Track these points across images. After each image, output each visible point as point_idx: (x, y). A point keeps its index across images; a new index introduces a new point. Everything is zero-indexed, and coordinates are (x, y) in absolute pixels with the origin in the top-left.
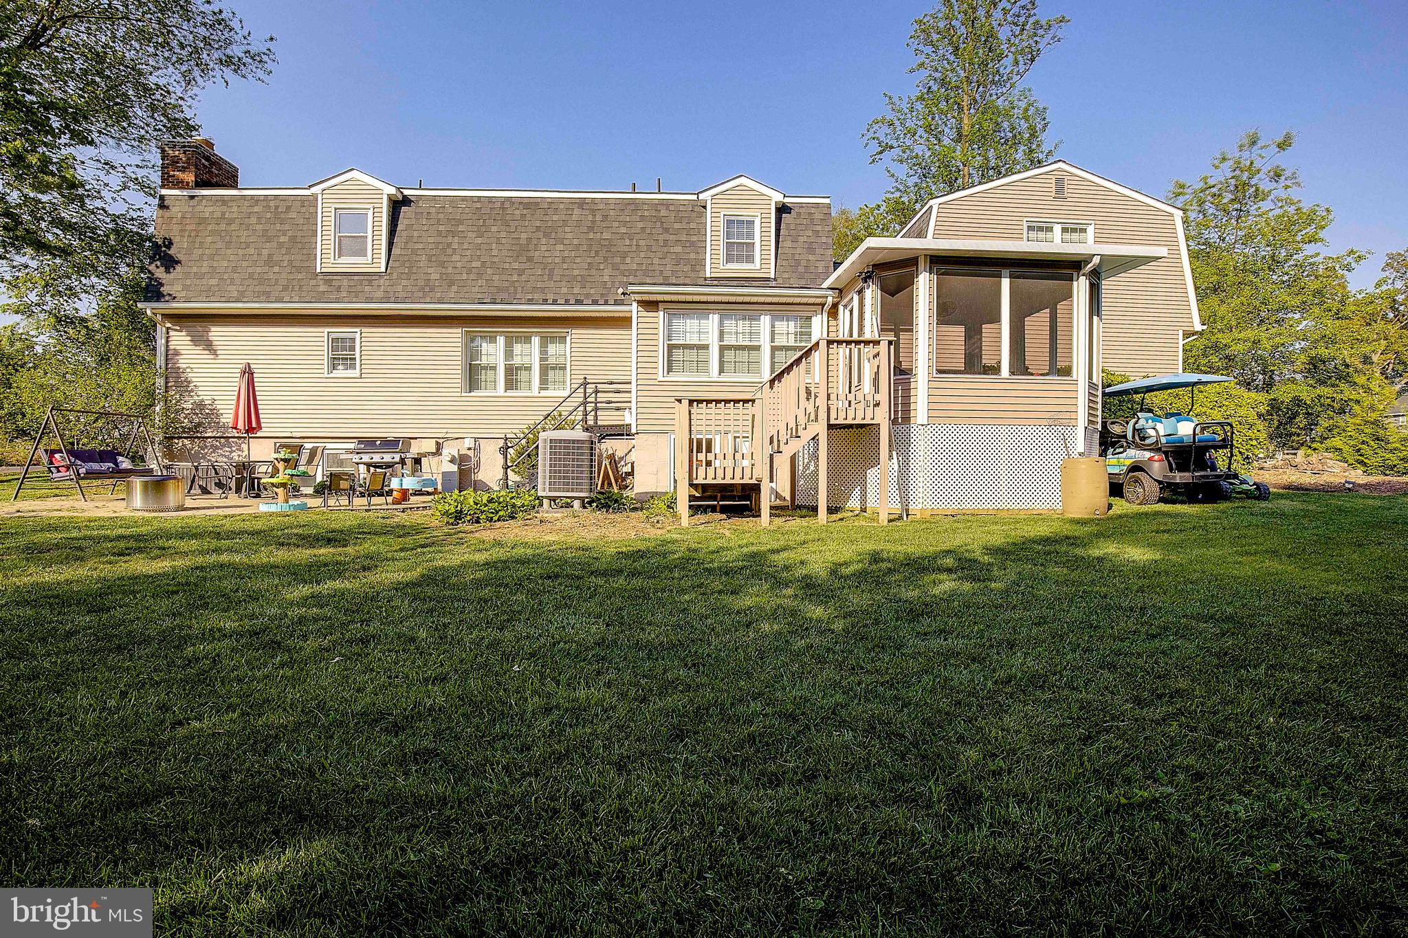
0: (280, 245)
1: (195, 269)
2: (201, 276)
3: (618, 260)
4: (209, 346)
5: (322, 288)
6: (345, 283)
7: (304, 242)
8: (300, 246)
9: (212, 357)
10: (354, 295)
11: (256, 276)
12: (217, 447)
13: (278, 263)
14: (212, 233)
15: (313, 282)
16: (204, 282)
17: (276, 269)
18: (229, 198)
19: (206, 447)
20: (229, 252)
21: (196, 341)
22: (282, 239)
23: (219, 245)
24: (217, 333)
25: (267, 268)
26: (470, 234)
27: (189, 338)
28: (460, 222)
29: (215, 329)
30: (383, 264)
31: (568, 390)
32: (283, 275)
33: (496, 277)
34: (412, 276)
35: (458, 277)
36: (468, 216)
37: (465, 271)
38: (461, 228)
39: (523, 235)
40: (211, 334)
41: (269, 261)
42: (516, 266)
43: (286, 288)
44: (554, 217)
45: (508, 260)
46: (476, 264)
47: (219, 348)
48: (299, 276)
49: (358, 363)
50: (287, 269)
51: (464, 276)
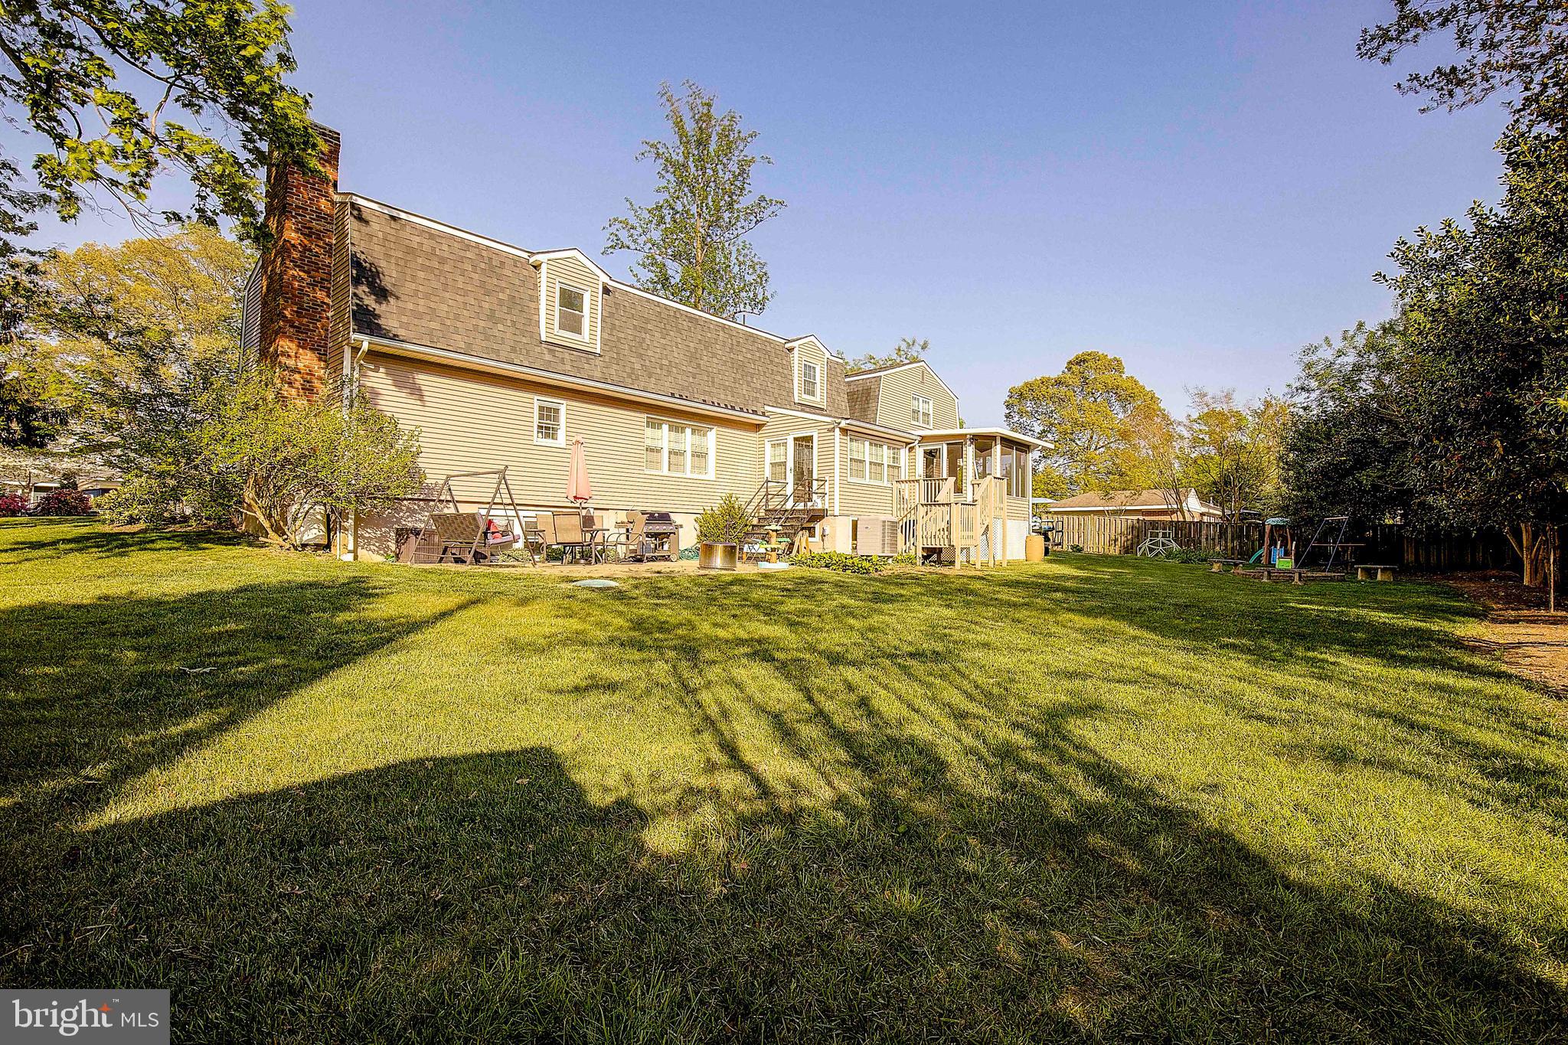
0: (501, 303)
1: (410, 306)
2: (419, 316)
3: (749, 379)
4: (417, 392)
5: (548, 357)
6: (567, 356)
7: (522, 305)
8: (519, 307)
9: (419, 402)
10: (578, 371)
11: (480, 329)
12: (414, 511)
13: (502, 321)
14: (424, 268)
15: (538, 349)
16: (424, 323)
17: (500, 327)
18: (437, 233)
19: (402, 510)
20: (447, 295)
21: (399, 384)
22: (501, 296)
23: (435, 284)
24: (423, 379)
25: (491, 324)
26: (656, 334)
27: (390, 382)
28: (647, 321)
29: (421, 376)
30: (598, 346)
31: (711, 475)
32: (508, 335)
33: (679, 377)
34: (621, 362)
35: (654, 371)
36: (654, 318)
37: (658, 366)
38: (649, 326)
39: (691, 344)
40: (418, 382)
41: (491, 316)
42: (691, 370)
43: (513, 350)
44: (709, 335)
45: (685, 363)
46: (665, 362)
47: (426, 398)
48: (524, 340)
49: (561, 434)
50: (511, 329)
51: (658, 371)
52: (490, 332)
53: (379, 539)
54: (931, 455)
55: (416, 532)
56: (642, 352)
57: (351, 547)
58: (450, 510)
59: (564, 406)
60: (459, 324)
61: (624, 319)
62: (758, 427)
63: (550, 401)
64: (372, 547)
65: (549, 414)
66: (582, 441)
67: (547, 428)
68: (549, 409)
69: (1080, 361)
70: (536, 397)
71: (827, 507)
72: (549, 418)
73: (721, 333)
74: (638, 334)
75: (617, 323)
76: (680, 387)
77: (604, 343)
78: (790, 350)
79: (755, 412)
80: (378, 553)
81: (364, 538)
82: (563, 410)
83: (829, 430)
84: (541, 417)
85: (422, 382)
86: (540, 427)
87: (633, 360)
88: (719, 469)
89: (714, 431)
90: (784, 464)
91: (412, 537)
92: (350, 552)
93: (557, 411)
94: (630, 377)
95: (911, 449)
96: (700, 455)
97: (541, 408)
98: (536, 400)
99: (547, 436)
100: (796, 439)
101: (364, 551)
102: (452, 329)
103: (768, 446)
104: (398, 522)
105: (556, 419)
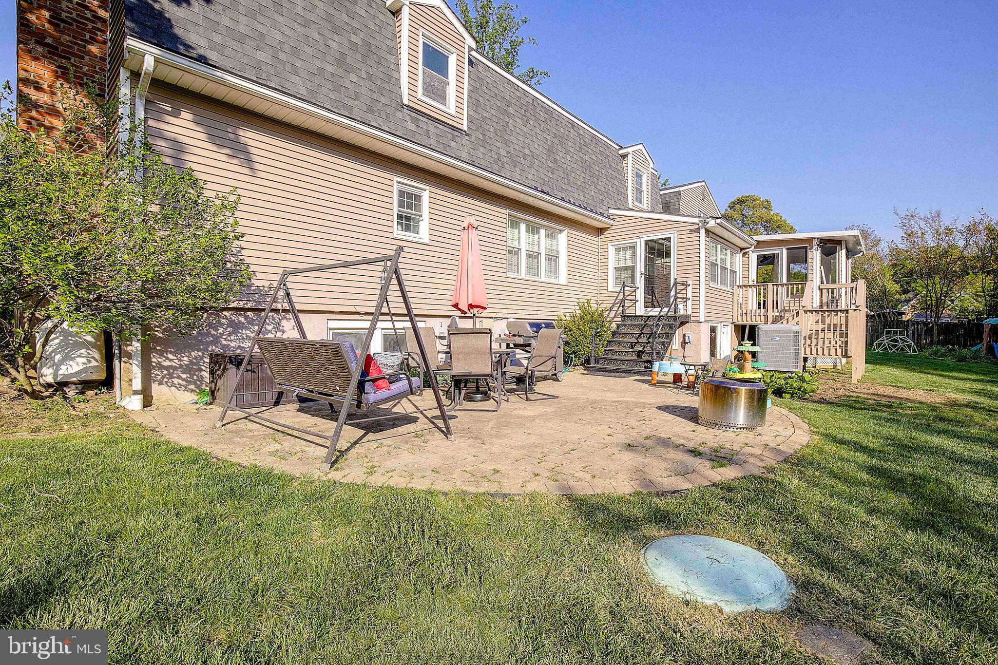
0: (352, 47)
4: (241, 153)
5: (411, 126)
6: (432, 128)
7: (380, 57)
8: (376, 58)
9: (246, 171)
10: (445, 149)
11: (327, 75)
13: (355, 70)
15: (399, 114)
17: (353, 77)
19: (222, 325)
21: (213, 138)
22: (352, 37)
24: (250, 136)
25: (340, 71)
26: (518, 120)
27: (203, 136)
28: (509, 104)
29: (249, 134)
30: (465, 122)
31: (563, 279)
32: (363, 90)
33: (540, 170)
34: (487, 146)
35: (518, 159)
36: (514, 101)
37: (521, 155)
38: (512, 111)
39: (548, 137)
40: (243, 140)
41: (341, 61)
42: (549, 164)
43: (370, 109)
44: (562, 130)
45: (544, 156)
46: (527, 152)
47: (257, 166)
48: (383, 100)
49: (424, 226)
50: (367, 83)
51: (522, 161)
52: (340, 81)
53: (187, 369)
54: (764, 260)
55: (237, 362)
56: (506, 137)
57: (137, 384)
58: (290, 331)
59: (427, 193)
60: (297, 62)
61: (488, 97)
62: (600, 231)
63: (412, 184)
64: (176, 381)
65: (409, 200)
66: (476, 224)
67: (408, 219)
68: (410, 195)
69: (741, 202)
70: (396, 179)
71: (689, 312)
72: (409, 207)
73: (571, 130)
74: (501, 116)
75: (481, 99)
76: (541, 181)
77: (470, 121)
78: (624, 156)
79: (602, 214)
80: (186, 389)
81: (161, 367)
82: (426, 196)
83: (692, 231)
84: (401, 204)
85: (250, 142)
86: (400, 217)
87: (499, 144)
88: (570, 274)
89: (565, 234)
90: (633, 269)
91: (232, 369)
92: (135, 393)
93: (418, 198)
94: (496, 163)
95: (745, 254)
96: (553, 258)
97: (401, 193)
98: (396, 182)
99: (408, 228)
100: (646, 242)
101: (164, 387)
102: (288, 67)
103: (612, 250)
104: (216, 341)
105: (418, 208)
